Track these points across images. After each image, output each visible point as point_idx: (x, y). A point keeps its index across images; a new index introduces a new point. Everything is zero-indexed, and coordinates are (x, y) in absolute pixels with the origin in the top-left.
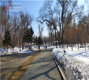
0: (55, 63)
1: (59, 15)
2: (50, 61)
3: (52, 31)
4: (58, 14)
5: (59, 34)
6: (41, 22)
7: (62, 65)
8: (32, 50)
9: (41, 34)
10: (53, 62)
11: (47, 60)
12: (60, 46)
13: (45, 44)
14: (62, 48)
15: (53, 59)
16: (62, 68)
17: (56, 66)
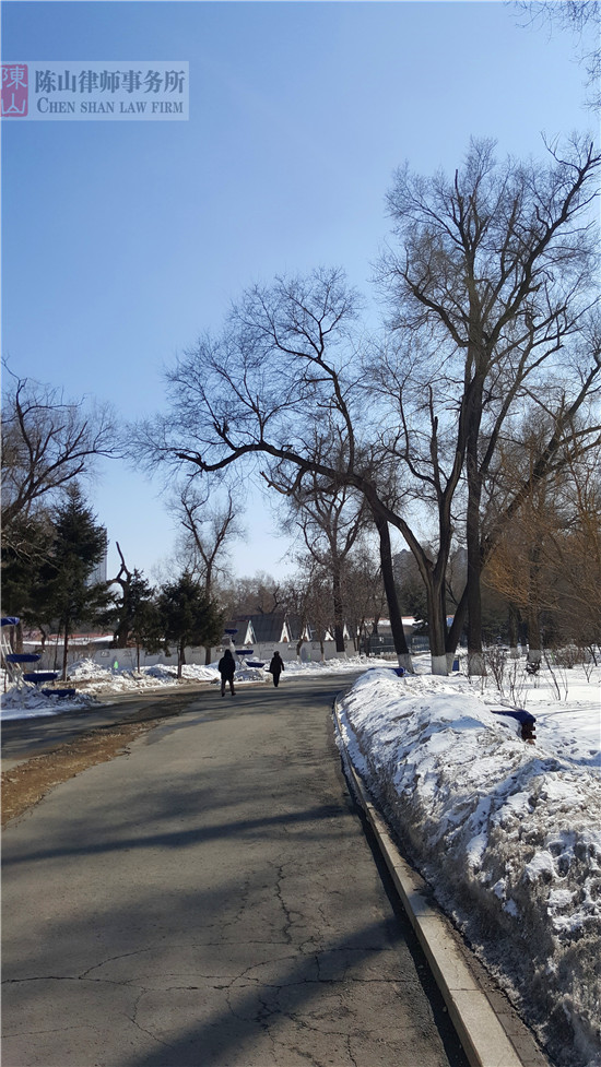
3: (341, 543)
5: (427, 562)
6: (198, 460)
7: (507, 925)
8: (72, 693)
9: (209, 565)
10: (334, 847)
11: (244, 817)
12: (443, 659)
13: (257, 638)
14: (475, 678)
15: (341, 802)
16: (517, 983)
17: (390, 911)
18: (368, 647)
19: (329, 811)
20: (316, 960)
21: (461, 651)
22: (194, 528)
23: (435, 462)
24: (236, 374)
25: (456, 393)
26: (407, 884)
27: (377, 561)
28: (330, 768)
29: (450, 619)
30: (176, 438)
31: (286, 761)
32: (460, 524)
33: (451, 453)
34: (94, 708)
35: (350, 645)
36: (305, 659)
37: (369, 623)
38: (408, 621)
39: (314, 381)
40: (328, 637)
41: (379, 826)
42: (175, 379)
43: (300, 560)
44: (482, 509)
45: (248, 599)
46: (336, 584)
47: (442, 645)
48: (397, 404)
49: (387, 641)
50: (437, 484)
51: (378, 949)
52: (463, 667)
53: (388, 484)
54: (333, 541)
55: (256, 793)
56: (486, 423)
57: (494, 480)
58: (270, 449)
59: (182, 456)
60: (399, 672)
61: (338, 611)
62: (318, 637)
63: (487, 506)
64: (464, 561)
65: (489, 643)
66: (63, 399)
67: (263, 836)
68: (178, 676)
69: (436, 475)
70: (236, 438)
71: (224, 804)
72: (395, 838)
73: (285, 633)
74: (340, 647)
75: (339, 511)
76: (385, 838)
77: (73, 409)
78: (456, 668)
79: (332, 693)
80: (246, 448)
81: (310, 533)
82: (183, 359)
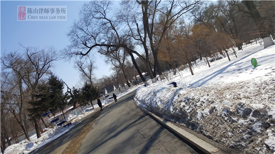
0: (154, 122)
1: (135, 24)
2: (137, 122)
3: (122, 61)
4: (130, 24)
5: (144, 59)
6: (81, 54)
7: (180, 117)
8: (70, 123)
9: (90, 78)
10: (146, 122)
11: (125, 126)
12: (154, 79)
13: (108, 92)
14: (162, 80)
15: (143, 115)
16: (185, 124)
17: (161, 126)
18: (136, 83)
19: (142, 117)
20: (151, 138)
21: (158, 76)
22: (83, 71)
23: (140, 35)
24: (85, 28)
25: (141, 16)
26: (162, 120)
27: (132, 62)
28: (138, 110)
29: (153, 70)
30: (74, 50)
31: (129, 113)
32: (149, 47)
33: (143, 31)
34: (77, 125)
35: (131, 85)
36: (122, 92)
37: (134, 78)
38: (143, 74)
39: (105, 24)
40: (125, 85)
41: (153, 114)
42: (70, 35)
43: (113, 69)
44: (153, 42)
45: (102, 83)
46: (123, 71)
47: (153, 76)
48: (127, 23)
49: (140, 80)
50: (141, 40)
51: (161, 131)
52: (159, 79)
53: (130, 44)
54: (119, 62)
55: (126, 121)
56: (150, 21)
57: (155, 34)
58: (99, 45)
59: (77, 54)
60: (145, 86)
61: (126, 77)
62: (123, 86)
63: (155, 41)
64: (152, 55)
65: (164, 71)
66: (39, 49)
67: (131, 127)
68: (93, 109)
69: (141, 38)
70: (89, 45)
71: (120, 126)
72: (156, 115)
73: (115, 88)
74: (129, 86)
75: (119, 54)
76: (155, 116)
77: (43, 51)
78: (158, 80)
79: (132, 96)
80: (93, 47)
81: (113, 62)
82: (71, 29)
